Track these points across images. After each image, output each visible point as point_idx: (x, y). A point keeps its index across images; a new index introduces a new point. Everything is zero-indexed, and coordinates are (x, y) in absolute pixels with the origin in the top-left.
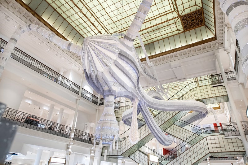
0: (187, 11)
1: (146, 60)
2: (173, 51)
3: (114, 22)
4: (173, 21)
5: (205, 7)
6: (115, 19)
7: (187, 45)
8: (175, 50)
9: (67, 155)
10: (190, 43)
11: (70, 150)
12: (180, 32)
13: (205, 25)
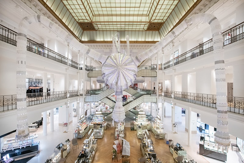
0: (156, 21)
1: (112, 43)
2: (136, 42)
3: (102, 7)
4: (144, 23)
5: (166, 22)
6: (103, 5)
7: (145, 41)
8: (137, 42)
9: (67, 108)
10: (147, 40)
11: (68, 105)
12: (144, 30)
13: (159, 31)
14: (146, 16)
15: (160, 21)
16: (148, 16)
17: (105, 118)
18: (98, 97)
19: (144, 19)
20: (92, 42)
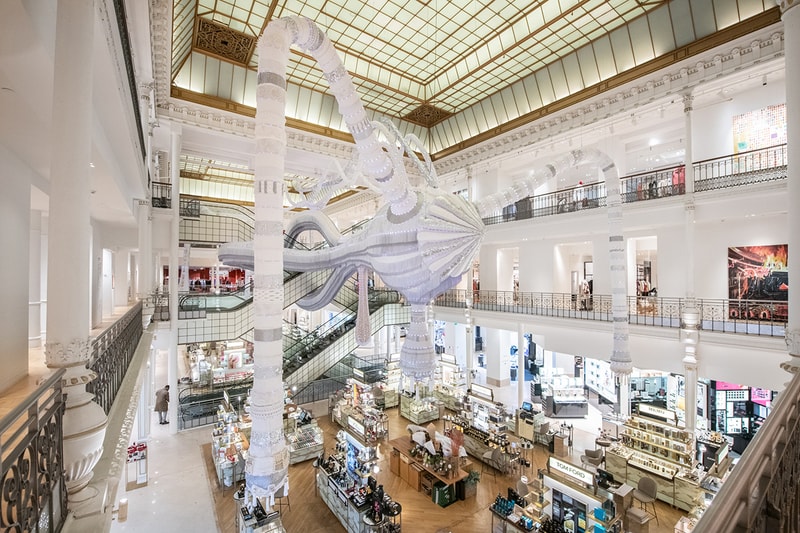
4: (412, 100)
12: (397, 115)
13: (429, 128)
14: (421, 84)
15: (447, 108)
16: (425, 85)
17: (292, 392)
18: (238, 320)
19: (414, 89)
20: (224, 105)
